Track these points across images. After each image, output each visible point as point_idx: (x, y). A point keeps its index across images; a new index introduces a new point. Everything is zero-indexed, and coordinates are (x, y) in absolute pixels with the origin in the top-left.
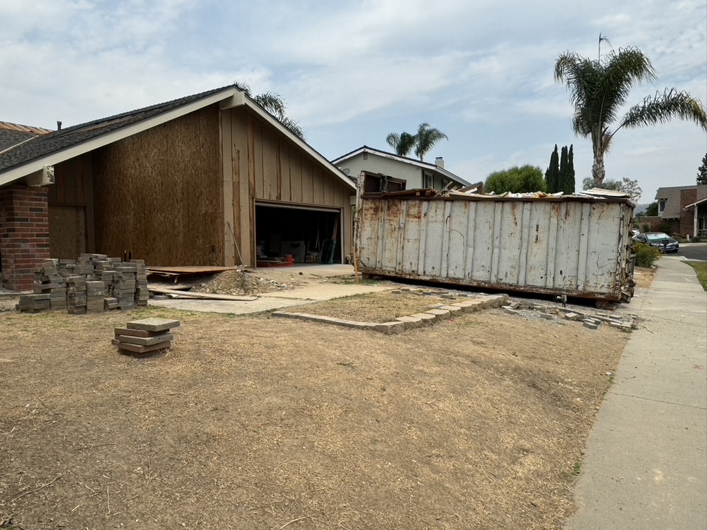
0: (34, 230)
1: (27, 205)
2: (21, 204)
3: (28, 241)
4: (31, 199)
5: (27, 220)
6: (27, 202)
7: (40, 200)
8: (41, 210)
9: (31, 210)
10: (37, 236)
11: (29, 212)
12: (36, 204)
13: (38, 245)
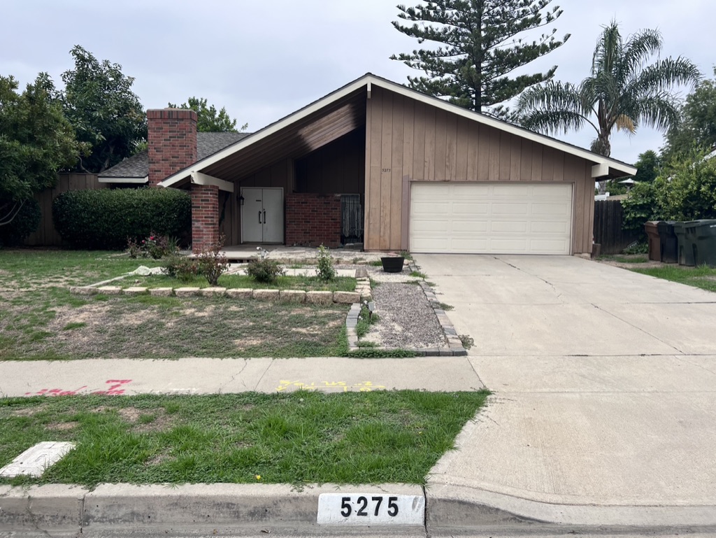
0: (204, 214)
1: (200, 197)
2: (196, 197)
3: (199, 221)
4: (202, 193)
5: (199, 207)
6: (200, 195)
7: (208, 194)
8: (208, 200)
9: (202, 200)
10: (205, 217)
11: (200, 202)
12: (205, 197)
13: (206, 224)
